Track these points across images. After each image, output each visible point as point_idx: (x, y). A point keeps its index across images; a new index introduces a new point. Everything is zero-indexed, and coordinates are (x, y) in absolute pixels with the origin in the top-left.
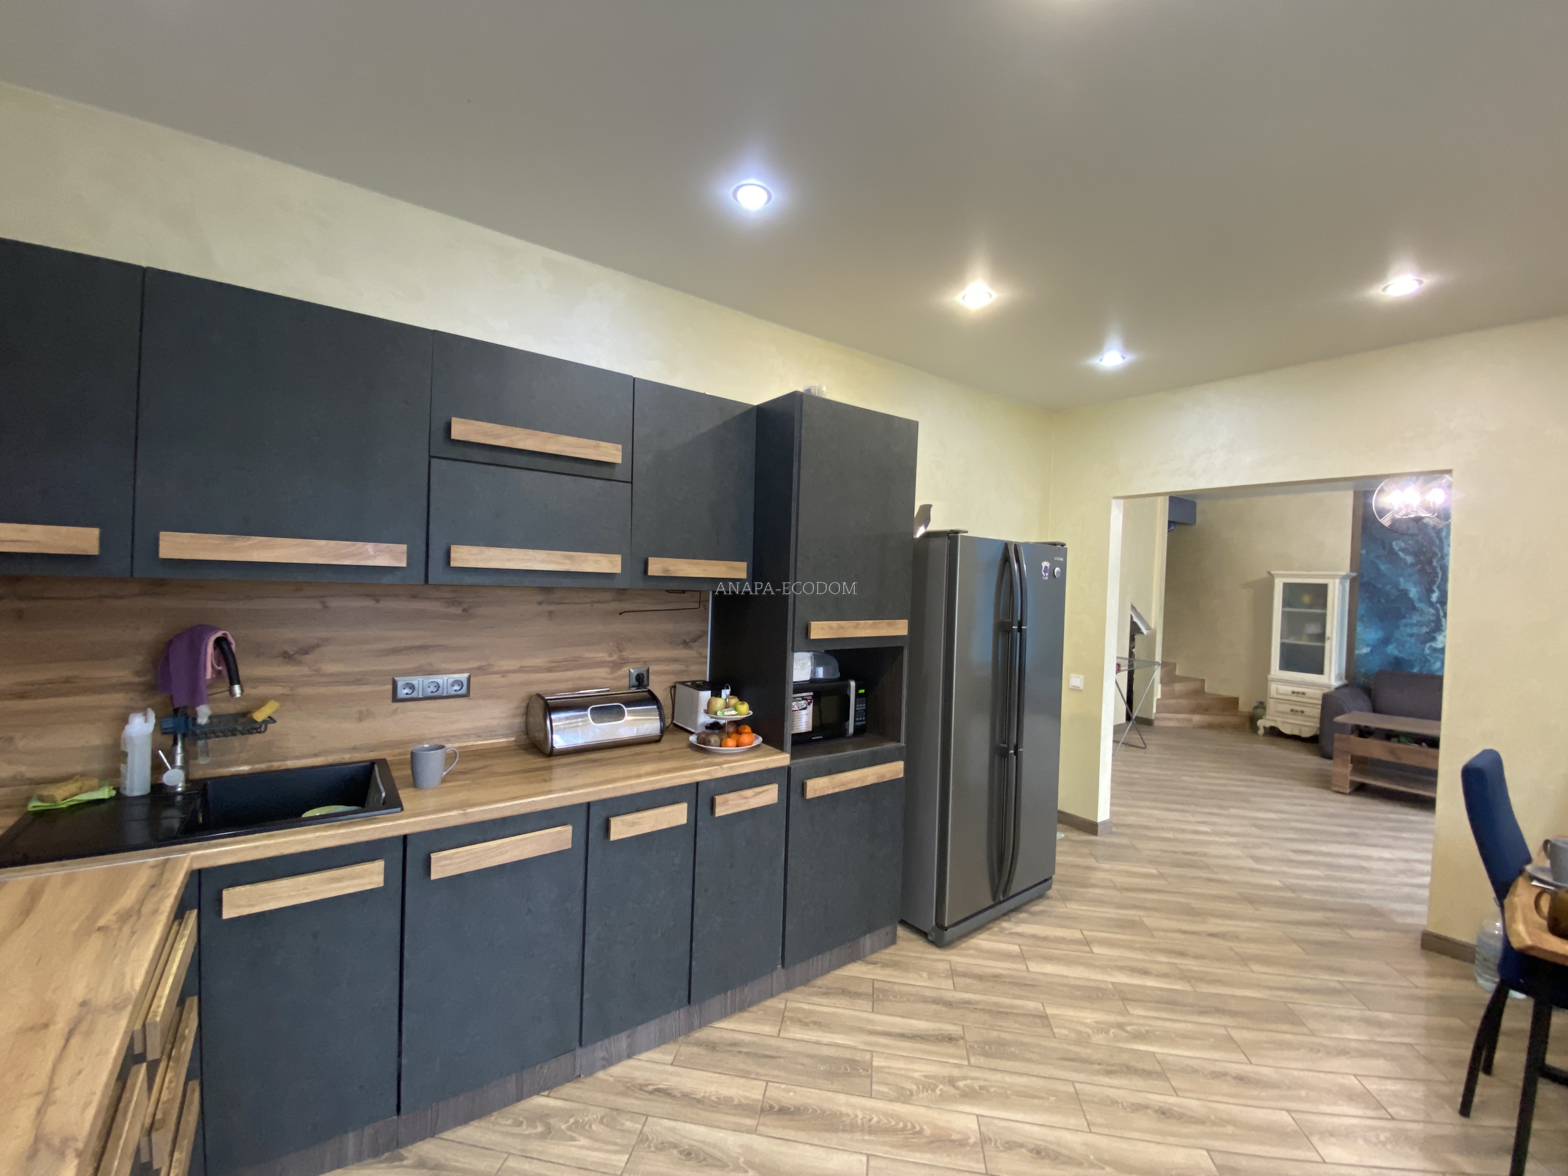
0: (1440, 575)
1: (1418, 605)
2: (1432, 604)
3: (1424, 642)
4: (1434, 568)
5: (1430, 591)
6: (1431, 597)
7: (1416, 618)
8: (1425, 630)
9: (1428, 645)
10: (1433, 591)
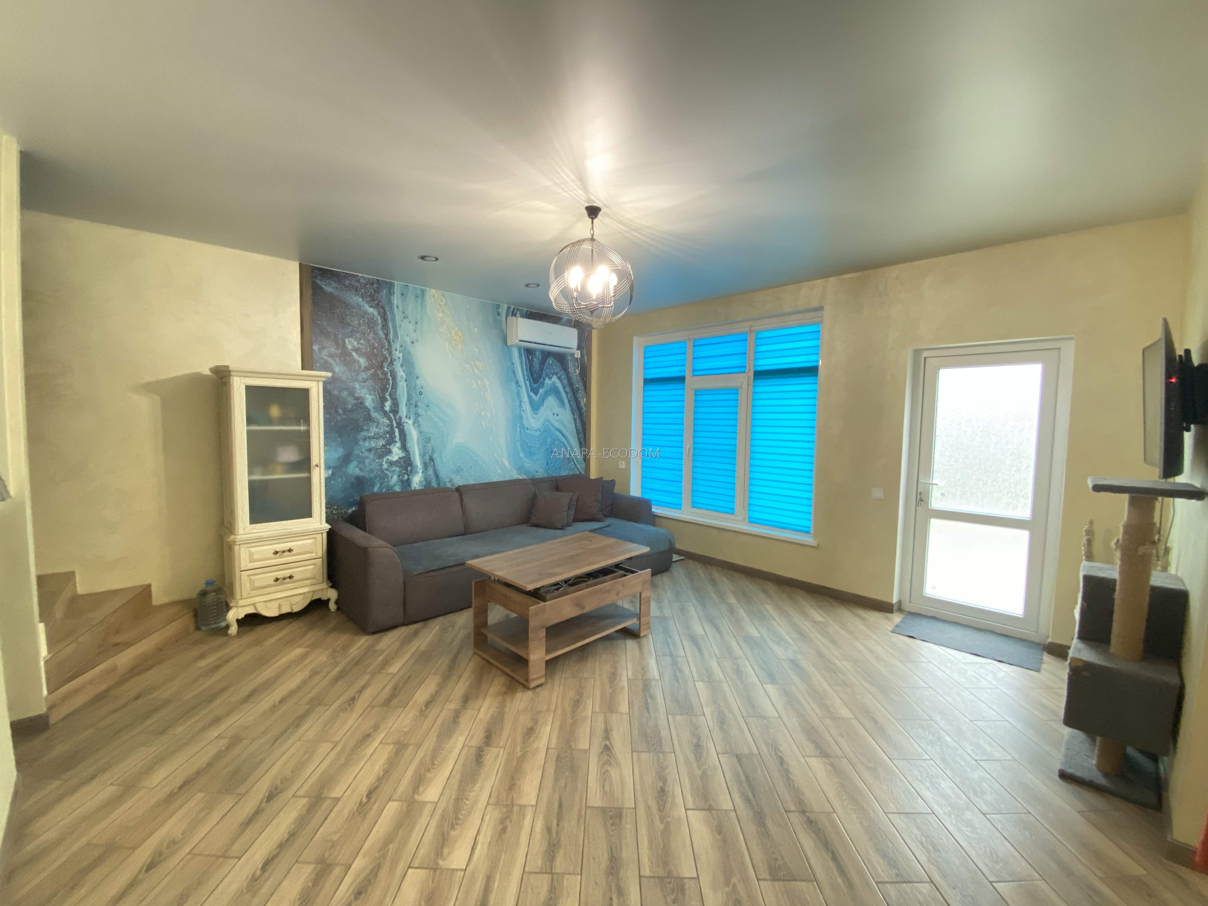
0: (391, 382)
1: (374, 415)
2: (385, 414)
3: (381, 457)
4: (385, 374)
5: (383, 400)
6: (384, 406)
7: (373, 430)
8: (381, 442)
9: (385, 459)
10: (386, 400)
